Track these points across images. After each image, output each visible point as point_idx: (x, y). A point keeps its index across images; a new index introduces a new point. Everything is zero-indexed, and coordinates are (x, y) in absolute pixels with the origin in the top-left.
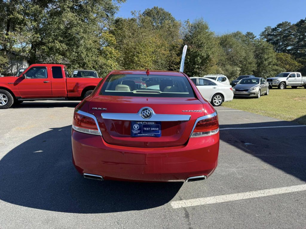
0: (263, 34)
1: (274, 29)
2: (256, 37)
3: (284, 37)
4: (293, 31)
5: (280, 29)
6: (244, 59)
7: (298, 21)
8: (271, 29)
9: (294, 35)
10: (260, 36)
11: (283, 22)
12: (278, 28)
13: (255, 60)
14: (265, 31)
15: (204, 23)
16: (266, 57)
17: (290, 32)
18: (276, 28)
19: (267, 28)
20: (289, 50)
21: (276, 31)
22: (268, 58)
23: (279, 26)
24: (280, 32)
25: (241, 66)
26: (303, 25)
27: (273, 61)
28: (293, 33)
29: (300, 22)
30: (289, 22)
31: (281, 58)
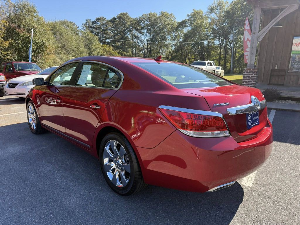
0: (85, 25)
1: (93, 22)
2: (78, 27)
3: (103, 30)
4: (109, 26)
5: (99, 23)
6: (76, 48)
7: (112, 18)
8: (91, 22)
9: (110, 30)
10: (82, 27)
11: (100, 17)
12: (97, 22)
13: (86, 50)
14: (86, 23)
15: (30, 5)
16: (94, 48)
17: (106, 26)
18: (95, 21)
19: (88, 20)
20: (108, 43)
21: (95, 23)
22: (96, 49)
23: (98, 19)
24: (99, 25)
25: (74, 54)
26: (116, 22)
27: (101, 52)
28: (109, 28)
29: (113, 19)
30: (105, 17)
31: (106, 49)
